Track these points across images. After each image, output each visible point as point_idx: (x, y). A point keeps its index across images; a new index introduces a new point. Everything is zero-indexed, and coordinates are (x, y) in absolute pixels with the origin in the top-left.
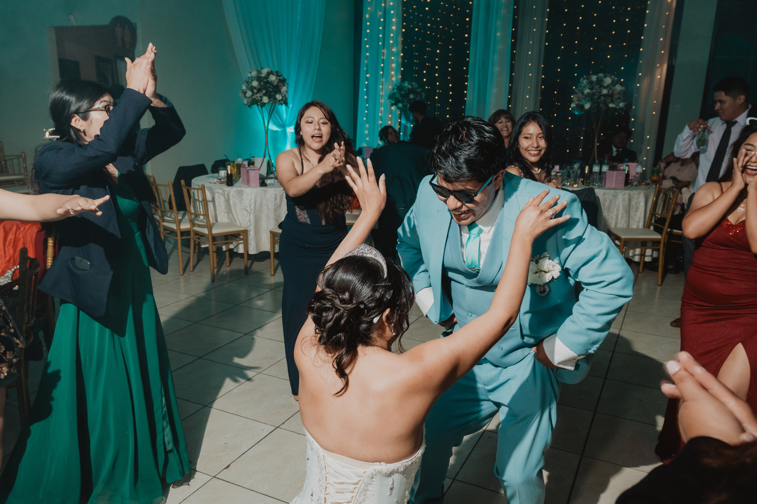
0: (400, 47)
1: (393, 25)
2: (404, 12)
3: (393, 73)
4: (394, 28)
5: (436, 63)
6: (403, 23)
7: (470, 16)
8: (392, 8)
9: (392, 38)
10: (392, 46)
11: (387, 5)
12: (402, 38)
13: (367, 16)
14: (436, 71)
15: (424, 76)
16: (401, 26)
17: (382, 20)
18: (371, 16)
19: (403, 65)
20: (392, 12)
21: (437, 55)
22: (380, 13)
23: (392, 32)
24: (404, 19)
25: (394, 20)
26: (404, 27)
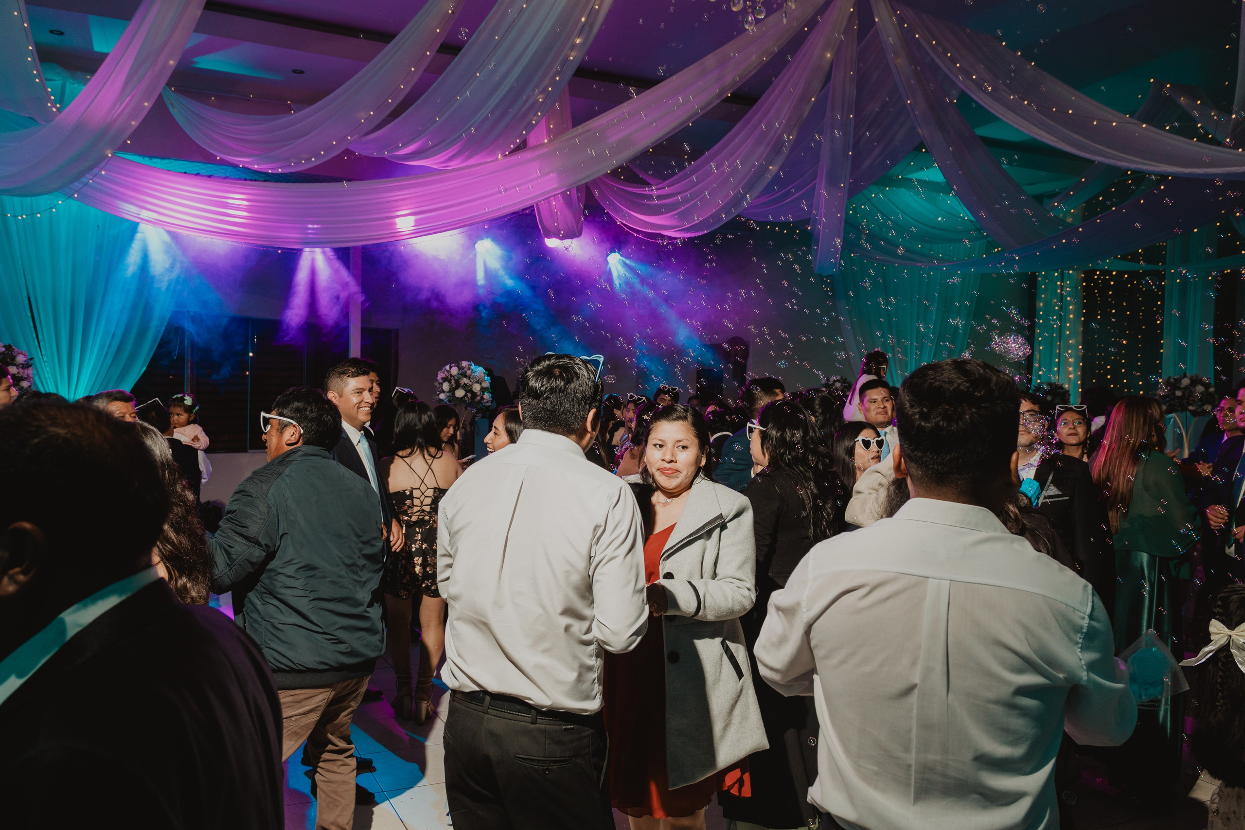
0: (1080, 338)
2: (1084, 297)
3: (1071, 369)
4: (1071, 316)
5: (1122, 357)
6: (1082, 311)
7: (1162, 299)
8: (1070, 294)
9: (1069, 329)
10: (1069, 337)
11: (1063, 292)
12: (1082, 327)
14: (1122, 366)
15: (1108, 372)
16: (1080, 314)
17: (1058, 308)
18: (1044, 304)
19: (1084, 359)
20: (1069, 299)
21: (1123, 347)
22: (1056, 301)
23: (1069, 321)
24: (1085, 306)
25: (1071, 307)
26: (1084, 315)
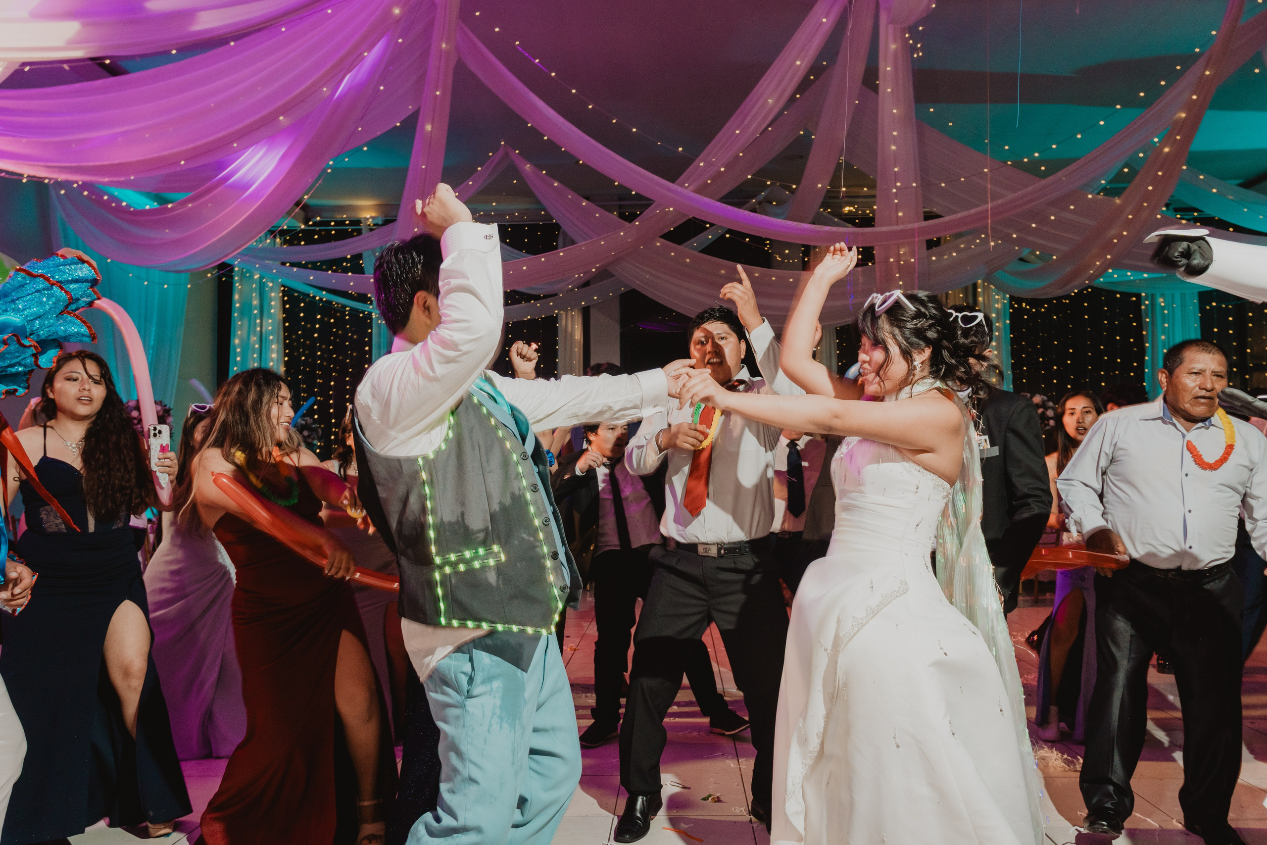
1: (272, 353)
5: (330, 397)
6: (285, 350)
7: (370, 344)
8: (271, 333)
11: (264, 330)
12: (285, 367)
13: (237, 341)
14: (330, 406)
16: (283, 354)
17: (257, 346)
18: (241, 341)
20: (271, 337)
21: (331, 388)
22: (255, 338)
25: (273, 346)
